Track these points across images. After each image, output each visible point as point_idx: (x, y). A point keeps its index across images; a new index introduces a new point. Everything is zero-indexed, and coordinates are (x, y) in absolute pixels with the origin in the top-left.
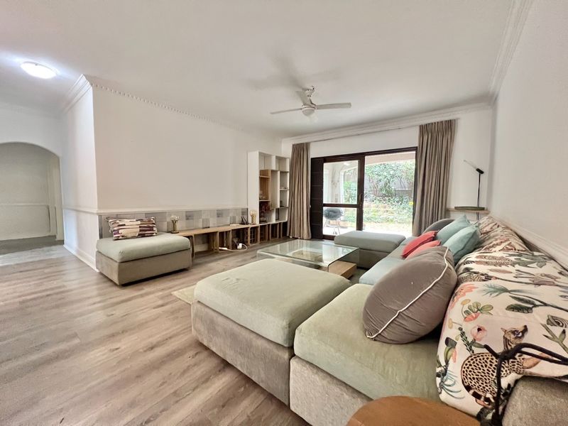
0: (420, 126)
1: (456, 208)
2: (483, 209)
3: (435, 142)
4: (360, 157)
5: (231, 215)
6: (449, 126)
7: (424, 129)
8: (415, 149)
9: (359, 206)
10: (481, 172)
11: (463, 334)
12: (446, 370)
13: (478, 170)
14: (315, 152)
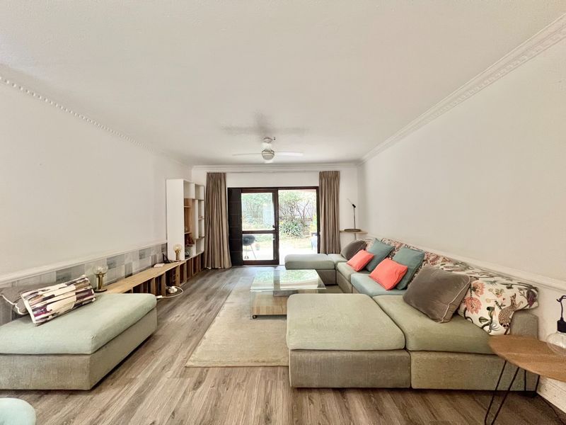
0: (320, 173)
1: (346, 230)
2: (359, 231)
3: (329, 184)
4: (274, 191)
5: (153, 254)
6: (336, 175)
7: (323, 175)
8: (316, 188)
9: (276, 232)
10: (355, 207)
11: (497, 303)
12: (492, 321)
13: (353, 205)
14: (232, 183)
